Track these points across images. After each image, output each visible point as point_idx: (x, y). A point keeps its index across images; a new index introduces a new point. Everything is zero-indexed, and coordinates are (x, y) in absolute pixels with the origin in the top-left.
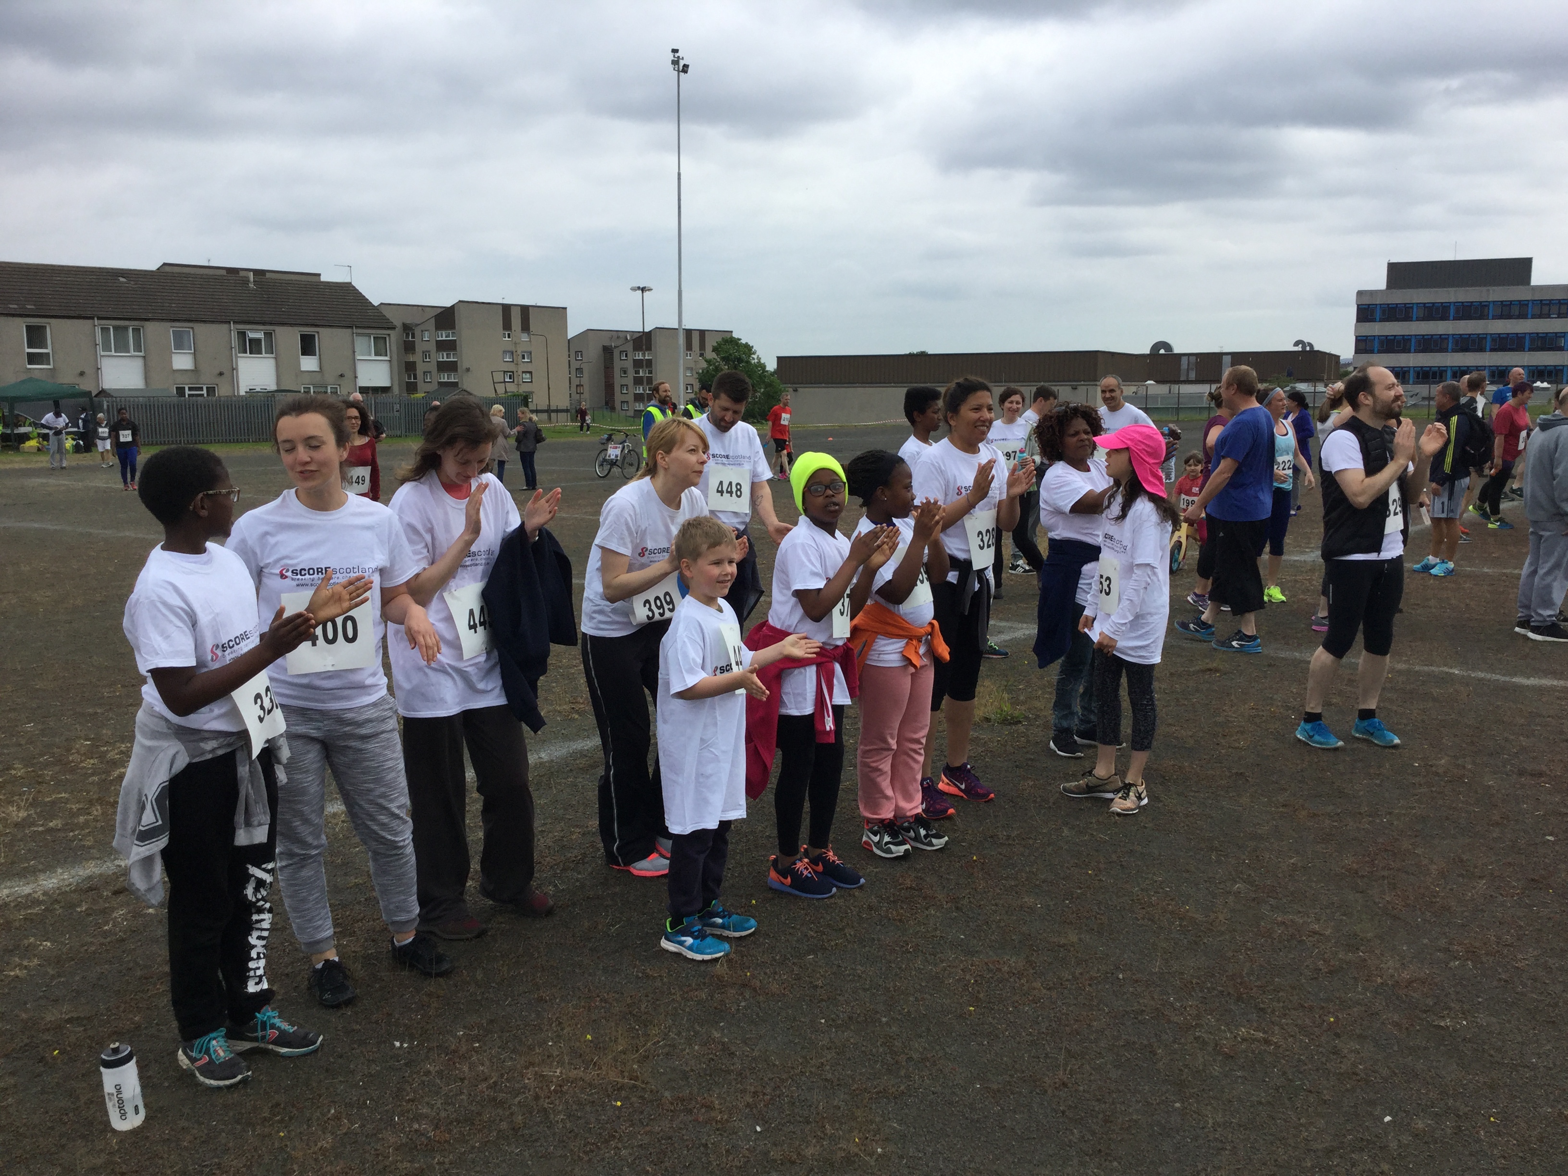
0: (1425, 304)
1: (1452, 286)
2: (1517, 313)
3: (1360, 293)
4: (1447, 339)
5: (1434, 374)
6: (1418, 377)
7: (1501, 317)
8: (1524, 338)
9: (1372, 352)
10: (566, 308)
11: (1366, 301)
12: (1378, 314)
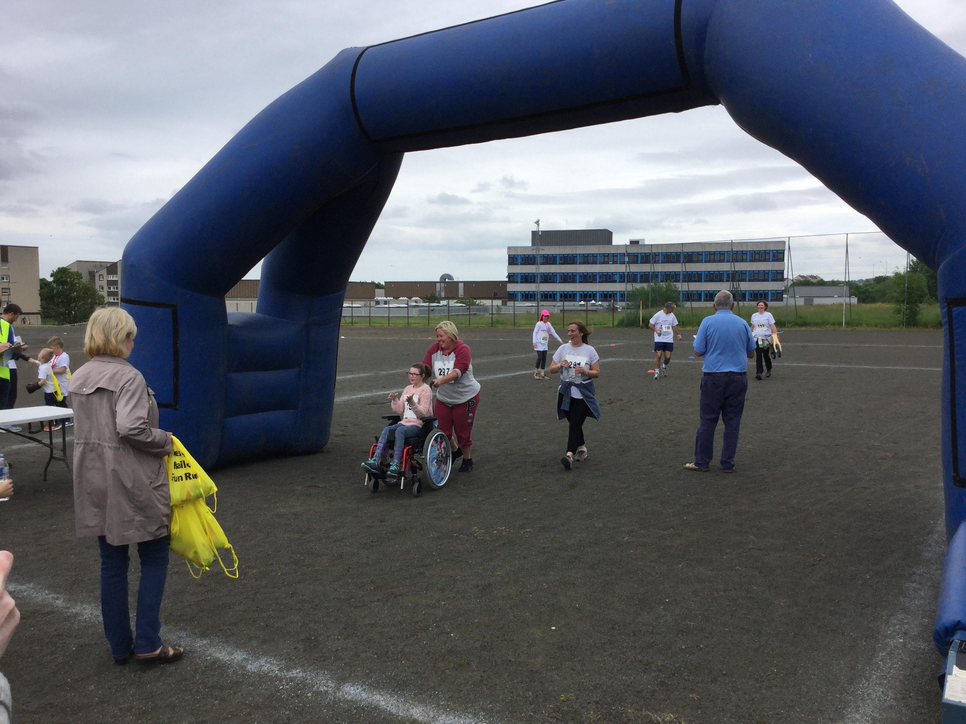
0: (543, 255)
1: (557, 245)
2: (592, 260)
3: (509, 248)
4: (557, 275)
5: (551, 295)
6: (542, 297)
7: (584, 263)
8: (596, 275)
9: (517, 282)
10: (37, 248)
11: (513, 253)
12: (519, 261)
